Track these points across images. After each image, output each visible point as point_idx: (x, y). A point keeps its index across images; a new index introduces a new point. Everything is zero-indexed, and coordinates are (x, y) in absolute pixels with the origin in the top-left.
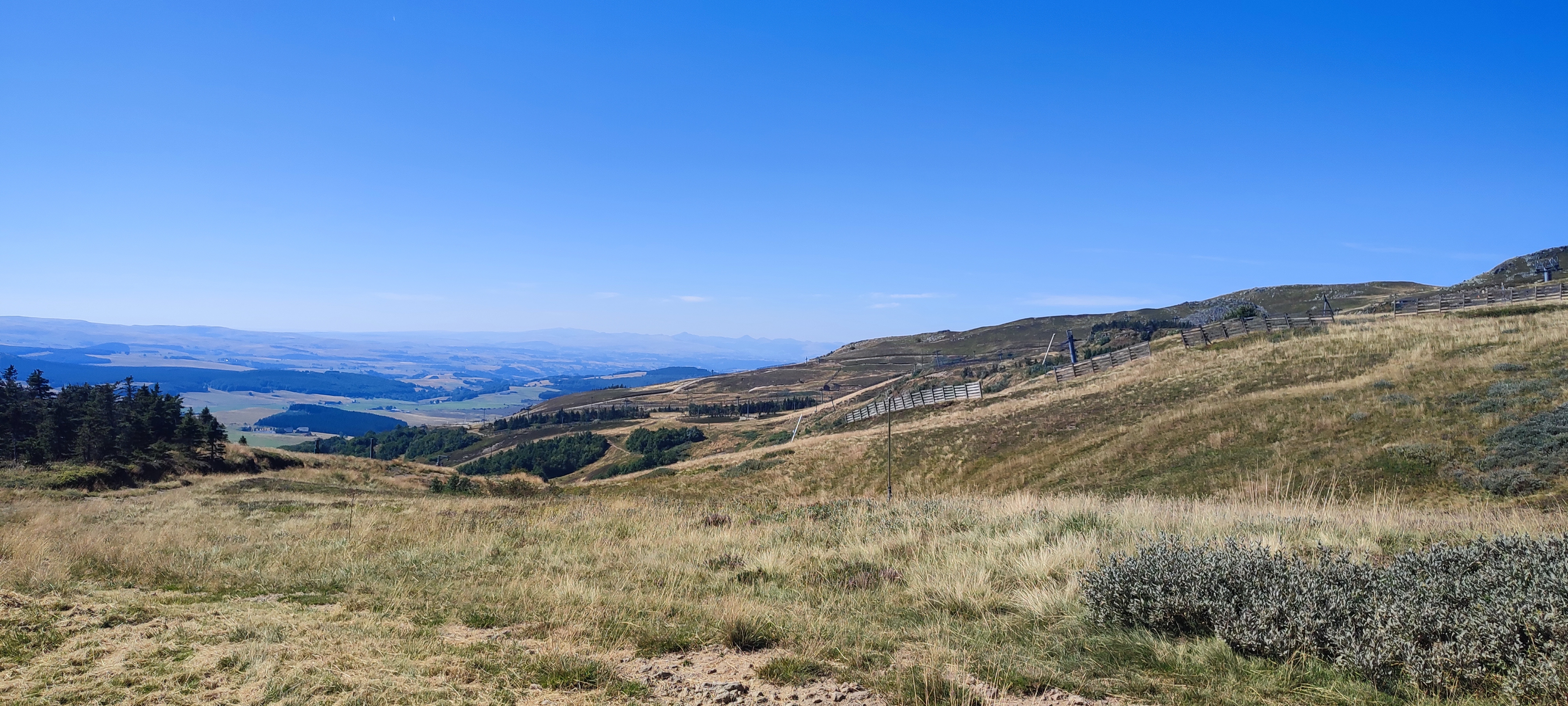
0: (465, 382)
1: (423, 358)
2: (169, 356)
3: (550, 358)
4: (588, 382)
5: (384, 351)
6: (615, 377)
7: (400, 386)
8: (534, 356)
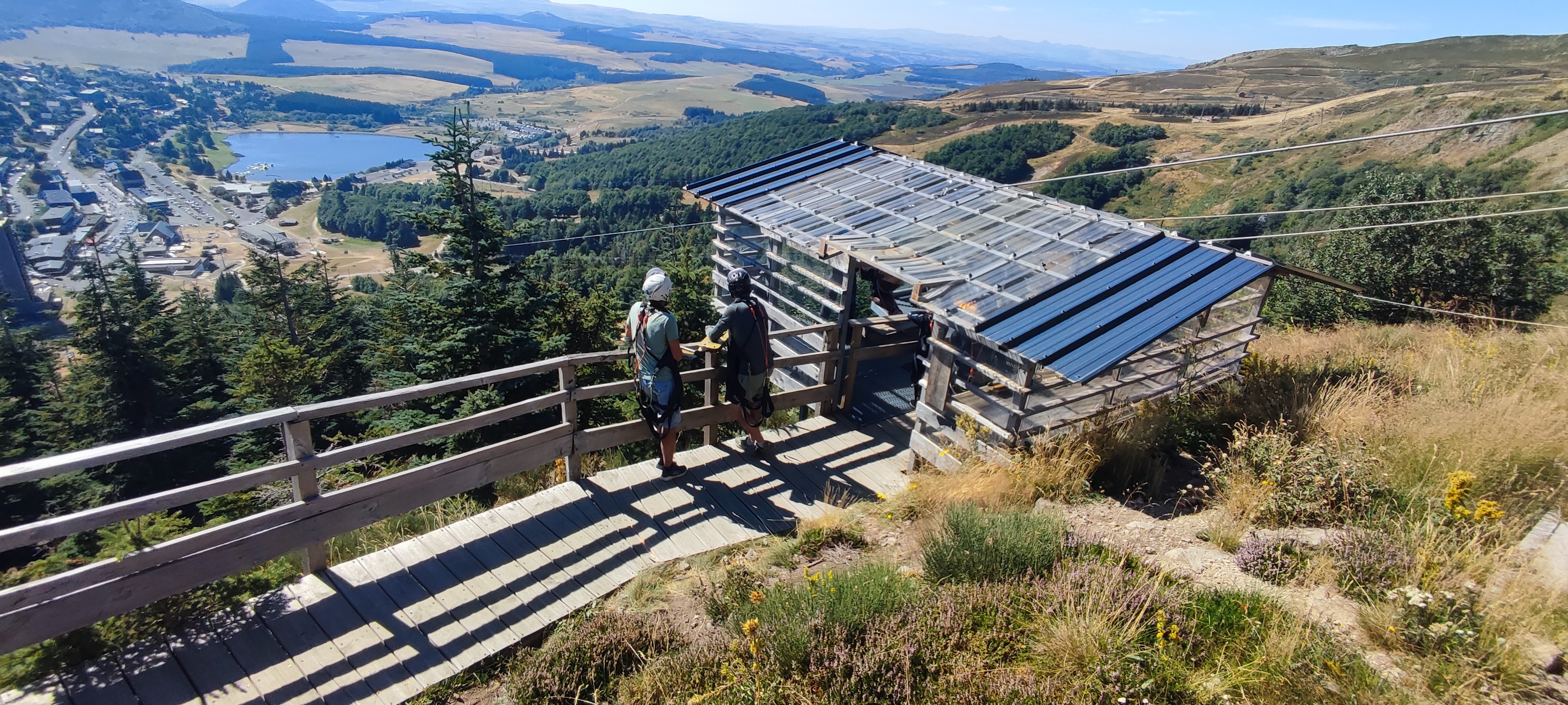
0: (854, 65)
1: (822, 45)
2: (675, 35)
3: (905, 50)
5: (797, 39)
6: (954, 68)
7: (814, 65)
8: (894, 49)
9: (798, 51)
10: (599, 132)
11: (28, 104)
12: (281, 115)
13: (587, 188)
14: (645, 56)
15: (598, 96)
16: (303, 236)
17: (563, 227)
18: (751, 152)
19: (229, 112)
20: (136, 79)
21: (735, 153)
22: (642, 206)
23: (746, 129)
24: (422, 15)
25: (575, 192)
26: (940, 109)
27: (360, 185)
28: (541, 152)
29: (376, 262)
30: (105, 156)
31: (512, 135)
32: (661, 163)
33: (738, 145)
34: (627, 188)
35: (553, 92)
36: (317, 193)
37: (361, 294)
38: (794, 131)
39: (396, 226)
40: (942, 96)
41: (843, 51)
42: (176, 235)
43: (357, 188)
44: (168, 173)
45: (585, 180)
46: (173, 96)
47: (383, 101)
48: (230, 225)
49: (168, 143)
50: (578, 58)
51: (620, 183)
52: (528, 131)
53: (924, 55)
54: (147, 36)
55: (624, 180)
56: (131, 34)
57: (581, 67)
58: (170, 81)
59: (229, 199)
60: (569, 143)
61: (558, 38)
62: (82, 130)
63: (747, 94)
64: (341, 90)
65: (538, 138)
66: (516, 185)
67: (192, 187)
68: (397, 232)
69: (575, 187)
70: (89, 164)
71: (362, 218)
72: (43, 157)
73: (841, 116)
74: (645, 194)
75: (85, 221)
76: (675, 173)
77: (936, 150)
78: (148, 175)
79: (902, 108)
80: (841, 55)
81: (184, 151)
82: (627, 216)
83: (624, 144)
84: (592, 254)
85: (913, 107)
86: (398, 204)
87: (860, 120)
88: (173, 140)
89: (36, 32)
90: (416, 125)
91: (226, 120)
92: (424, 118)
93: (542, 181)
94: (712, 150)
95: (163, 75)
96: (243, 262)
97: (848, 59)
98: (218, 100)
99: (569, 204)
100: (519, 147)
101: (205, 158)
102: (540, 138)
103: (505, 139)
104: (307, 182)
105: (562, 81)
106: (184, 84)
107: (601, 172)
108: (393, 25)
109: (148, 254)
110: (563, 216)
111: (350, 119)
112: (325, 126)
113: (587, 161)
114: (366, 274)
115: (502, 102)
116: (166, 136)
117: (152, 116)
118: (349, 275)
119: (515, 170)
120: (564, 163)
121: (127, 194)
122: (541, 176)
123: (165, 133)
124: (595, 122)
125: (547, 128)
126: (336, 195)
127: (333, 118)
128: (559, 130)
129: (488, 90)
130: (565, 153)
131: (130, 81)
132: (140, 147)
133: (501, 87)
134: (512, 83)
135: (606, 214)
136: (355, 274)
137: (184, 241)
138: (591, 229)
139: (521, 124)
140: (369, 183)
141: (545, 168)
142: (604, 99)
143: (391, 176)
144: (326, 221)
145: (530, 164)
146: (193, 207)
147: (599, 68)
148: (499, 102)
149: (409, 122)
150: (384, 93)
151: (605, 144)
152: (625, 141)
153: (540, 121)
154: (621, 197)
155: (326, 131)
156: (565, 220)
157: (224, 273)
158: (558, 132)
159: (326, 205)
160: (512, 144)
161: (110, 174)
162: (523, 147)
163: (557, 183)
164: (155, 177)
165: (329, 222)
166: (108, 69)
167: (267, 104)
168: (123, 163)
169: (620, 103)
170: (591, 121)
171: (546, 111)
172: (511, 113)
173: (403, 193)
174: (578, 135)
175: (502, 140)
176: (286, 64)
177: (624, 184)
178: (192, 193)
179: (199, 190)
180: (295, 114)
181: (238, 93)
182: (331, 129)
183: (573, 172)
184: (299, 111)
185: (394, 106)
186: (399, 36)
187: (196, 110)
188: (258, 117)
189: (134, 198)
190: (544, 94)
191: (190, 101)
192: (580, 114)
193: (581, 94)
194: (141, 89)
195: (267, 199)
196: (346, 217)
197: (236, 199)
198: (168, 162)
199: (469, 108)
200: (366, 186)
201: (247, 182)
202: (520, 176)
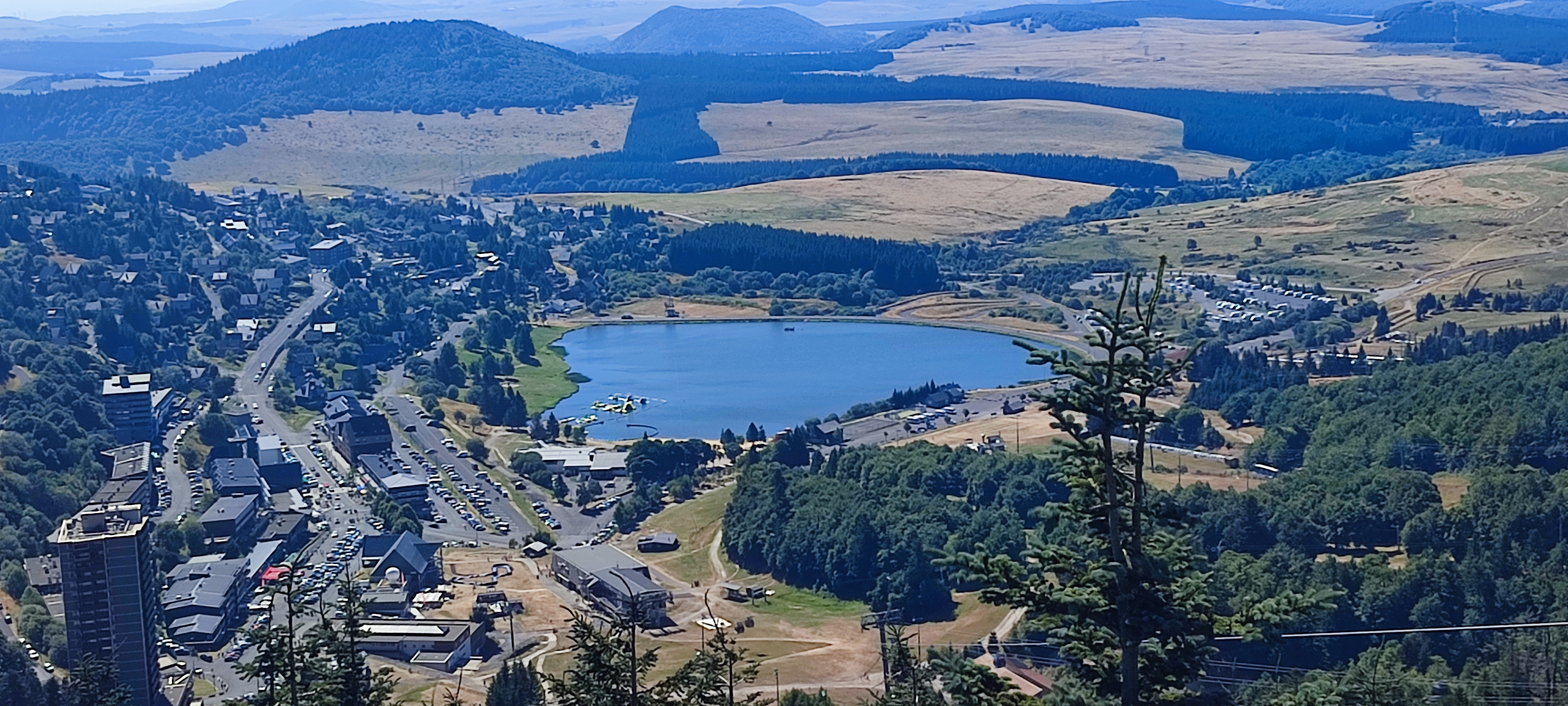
10: (1476, 296)
11: (224, 275)
12: (677, 279)
13: (1430, 462)
15: (1478, 193)
16: (686, 577)
17: (1352, 580)
19: (573, 278)
20: (413, 213)
24: (1014, 17)
25: (1393, 475)
27: (826, 451)
28: (1299, 358)
29: (844, 655)
30: (330, 382)
31: (1220, 312)
34: (1556, 467)
35: (1343, 190)
36: (728, 470)
39: (901, 557)
42: (431, 565)
43: (819, 457)
44: (437, 420)
45: (1426, 440)
46: (472, 246)
47: (903, 237)
48: (538, 546)
49: (449, 350)
50: (1422, 90)
51: (1533, 450)
52: (1265, 301)
54: (448, 119)
55: (1549, 440)
56: (419, 118)
57: (1431, 114)
58: (472, 212)
59: (544, 483)
60: (1381, 332)
61: (1367, 38)
62: (301, 327)
64: (809, 215)
65: (1291, 320)
66: (1222, 453)
67: (479, 451)
68: (900, 576)
69: (1394, 461)
70: (300, 401)
71: (823, 537)
72: (227, 387)
75: (273, 529)
78: (400, 425)
81: (474, 369)
82: (1556, 551)
86: (911, 501)
88: (458, 344)
89: (263, 127)
90: (975, 294)
91: (566, 297)
92: (995, 276)
93: (1297, 442)
95: (463, 201)
96: (552, 638)
98: (558, 253)
99: (1374, 512)
100: (1239, 346)
101: (513, 386)
102: (1297, 319)
103: (1201, 324)
104: (712, 443)
105: (1371, 158)
106: (497, 220)
107: (1478, 414)
108: (943, 48)
109: (371, 608)
110: (1352, 546)
111: (824, 285)
112: (767, 303)
113: (1435, 382)
114: (818, 686)
115: (1201, 225)
116: (447, 337)
117: (428, 293)
118: (774, 689)
119: (1223, 410)
120: (1365, 389)
121: (354, 469)
122: (1295, 427)
123: (446, 329)
124: (1464, 268)
125: (1320, 292)
126: (771, 476)
127: (786, 283)
128: (1355, 296)
129: (1166, 193)
130: (1369, 360)
131: (400, 218)
132: (396, 363)
133: (1201, 183)
134: (1232, 172)
135: (1488, 547)
136: (789, 688)
137: (443, 582)
138: (1438, 590)
139: (1248, 281)
140: (849, 444)
141: (1309, 404)
142: (1494, 199)
143: (901, 427)
144: (741, 542)
145: (1266, 394)
146: (472, 501)
147: (1482, 112)
148: (1191, 226)
149: (959, 288)
150: (905, 216)
151: (1492, 332)
152: (1556, 321)
153: (1302, 272)
154: (1537, 492)
155: (767, 316)
156: (1358, 560)
157: (510, 663)
158: (1351, 302)
159: (745, 499)
160: (1219, 339)
161: (332, 423)
162: (1248, 346)
163: (1342, 449)
164: (413, 429)
165: (746, 544)
166: (368, 196)
167: (652, 257)
168: (360, 397)
169: (1545, 210)
170: (1454, 266)
171: (1320, 244)
172: (1221, 252)
173: (927, 473)
174: (1410, 306)
175: (1193, 327)
176: (702, 160)
177: (1549, 451)
178: (476, 468)
179: (490, 460)
180: (705, 277)
181: (596, 233)
182: (778, 311)
183: (1392, 415)
184: (715, 269)
185: (926, 248)
186: (956, 73)
187: (511, 276)
188: (629, 287)
189: (367, 477)
190: (1318, 195)
191: (503, 256)
192: (1422, 246)
193: (1427, 190)
194: (416, 233)
195: (622, 484)
196: (787, 532)
197: (560, 480)
198: (441, 395)
199: (1113, 245)
200: (842, 452)
201: (589, 440)
202: (1234, 427)
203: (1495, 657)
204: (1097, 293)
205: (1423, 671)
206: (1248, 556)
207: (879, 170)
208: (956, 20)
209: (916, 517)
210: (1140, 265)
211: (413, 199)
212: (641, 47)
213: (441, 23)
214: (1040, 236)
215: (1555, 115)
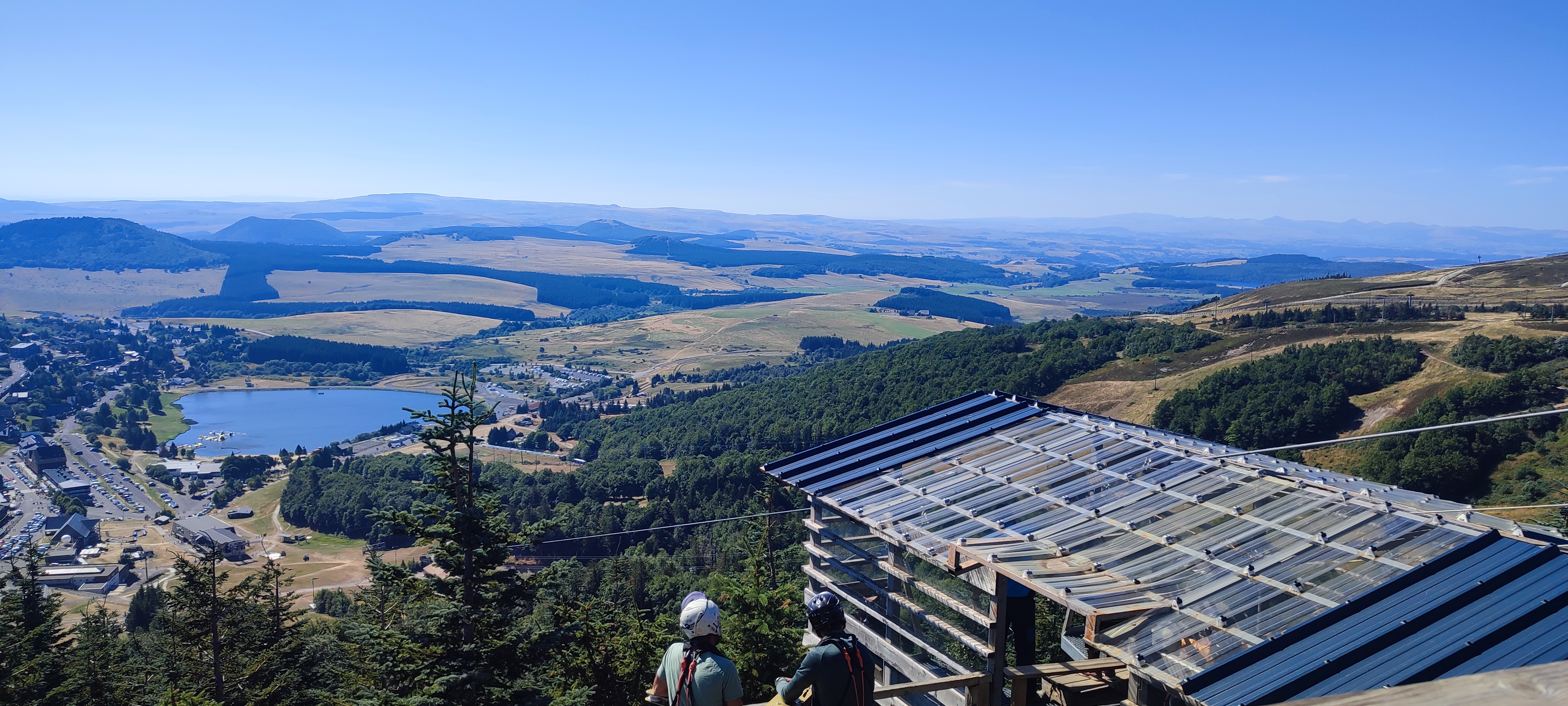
0: (1051, 268)
1: (1002, 243)
2: (788, 241)
3: (1128, 244)
4: (1181, 269)
5: (965, 237)
6: (1209, 265)
7: (991, 272)
8: (1112, 243)
9: (967, 253)
10: (679, 375)
12: (252, 366)
13: (658, 455)
14: (744, 271)
15: (679, 327)
16: (258, 532)
17: (621, 514)
18: (900, 398)
19: (187, 365)
20: (81, 328)
21: (876, 400)
22: (738, 480)
23: (890, 366)
24: (448, 232)
25: (641, 462)
26: (1193, 325)
27: (343, 459)
29: (350, 569)
30: (23, 427)
31: (557, 383)
32: (766, 417)
33: (880, 388)
34: (717, 454)
35: (616, 324)
36: (285, 471)
37: (325, 617)
38: (964, 366)
40: (1194, 306)
41: (1033, 250)
42: (92, 532)
43: (338, 463)
44: (97, 448)
45: (656, 444)
46: (121, 347)
47: (387, 344)
48: (163, 518)
49: (105, 408)
50: (653, 277)
51: (705, 448)
52: (579, 378)
53: (1159, 249)
54: (106, 274)
55: (712, 443)
56: (87, 273)
57: (657, 289)
58: (121, 328)
59: (168, 482)
60: (635, 392)
61: (627, 252)
63: (892, 316)
64: (333, 332)
65: (592, 387)
66: (557, 455)
67: (125, 465)
69: (641, 455)
70: (2, 438)
71: (341, 506)
73: (1036, 342)
74: (742, 463)
76: (787, 431)
77: (1193, 387)
78: (72, 451)
79: (1131, 327)
80: (1031, 255)
81: (122, 418)
82: (716, 495)
83: (715, 390)
84: (663, 555)
85: (1148, 323)
86: (391, 484)
87: (1065, 346)
88: (112, 404)
90: (428, 375)
91: (182, 376)
92: (439, 365)
93: (595, 448)
94: (841, 396)
95: (115, 321)
96: (169, 574)
97: (1042, 260)
98: (178, 351)
99: (632, 480)
100: (566, 400)
101: (148, 427)
102: (595, 387)
103: (547, 389)
104: (274, 456)
105: (630, 309)
106: (138, 332)
107: (680, 432)
108: (409, 246)
109: (51, 561)
110: (621, 497)
111: (341, 369)
112: (308, 379)
113: (660, 416)
114: (337, 587)
115: (547, 340)
116: (104, 400)
117: (92, 374)
118: (311, 590)
119: (558, 432)
120: (628, 420)
121: (40, 478)
122: (594, 440)
123: (103, 395)
124: (673, 362)
125: (605, 373)
126: (310, 474)
127: (319, 368)
128: (622, 375)
129: (529, 324)
130: (630, 406)
131: (74, 331)
132: (70, 415)
133: (547, 319)
134: (562, 314)
135: (685, 494)
136: (320, 589)
137: (100, 542)
138: (662, 516)
139: (570, 368)
140: (356, 455)
141: (601, 428)
142: (687, 330)
143: (386, 445)
144: (292, 510)
145: (579, 424)
146: (120, 494)
147: (681, 289)
148: (542, 340)
149: (418, 371)
150: (388, 333)
151: (686, 392)
152: (715, 387)
153: (597, 364)
154: (707, 467)
155: (308, 386)
156: (624, 504)
157: (145, 586)
158: (621, 378)
159: (295, 487)
160: (556, 397)
161: (24, 451)
162: (571, 400)
163: (616, 450)
164: (81, 453)
165: (295, 511)
166: (51, 317)
167: (237, 354)
168: (44, 436)
169: (710, 335)
170: (669, 361)
171: (606, 350)
172: (557, 354)
173: (401, 469)
174: (649, 381)
175: (542, 391)
176: (269, 301)
177: (712, 448)
178: (123, 475)
179: (132, 470)
180: (270, 365)
181: (203, 341)
182: (314, 384)
183: (640, 433)
184: (276, 361)
185: (400, 350)
186: (417, 260)
187: (147, 365)
188: (223, 371)
189: (49, 482)
190: (605, 326)
191: (141, 353)
192: (654, 351)
193: (656, 325)
194: (84, 340)
195: (218, 481)
196: (319, 504)
197: (178, 481)
198: (100, 433)
199: (501, 349)
200: (352, 459)
201: (196, 457)
202: (564, 440)
203: (688, 547)
204: (493, 374)
205: (655, 555)
206: (570, 505)
207: (374, 308)
208: (416, 232)
209: (394, 492)
210: (516, 360)
211: (82, 320)
212: (230, 238)
213: (102, 220)
214: (463, 345)
215: (714, 291)
